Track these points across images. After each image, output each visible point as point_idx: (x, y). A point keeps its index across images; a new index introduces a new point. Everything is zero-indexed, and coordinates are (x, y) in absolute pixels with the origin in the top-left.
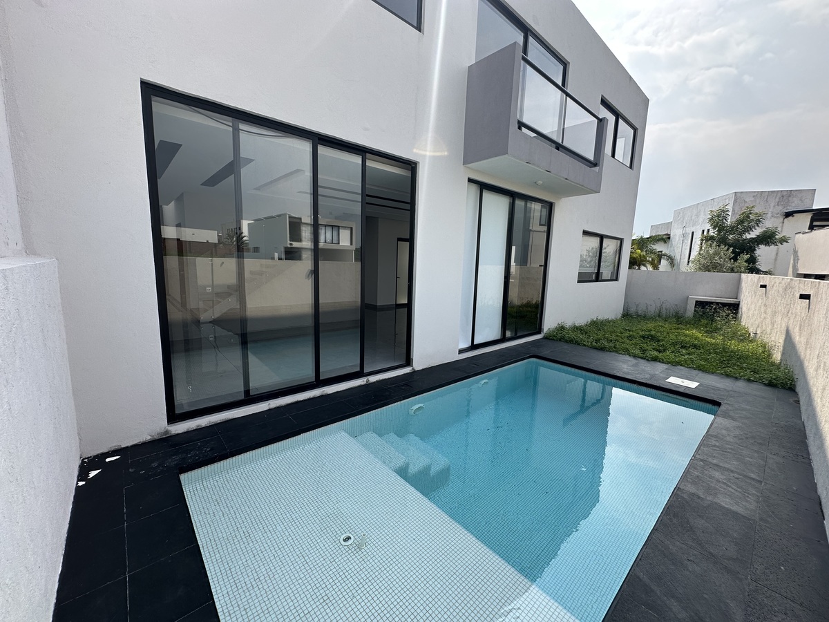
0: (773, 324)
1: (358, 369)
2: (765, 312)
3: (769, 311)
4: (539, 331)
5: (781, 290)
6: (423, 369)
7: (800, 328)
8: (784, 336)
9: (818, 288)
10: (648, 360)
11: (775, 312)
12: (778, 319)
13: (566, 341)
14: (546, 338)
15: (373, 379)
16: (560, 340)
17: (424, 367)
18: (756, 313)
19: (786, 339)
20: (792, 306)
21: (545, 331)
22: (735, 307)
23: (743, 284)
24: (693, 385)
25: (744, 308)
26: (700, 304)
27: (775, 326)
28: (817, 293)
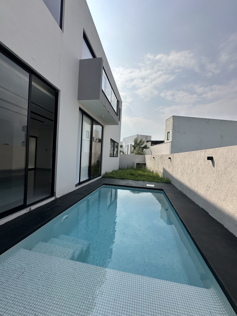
0: (158, 167)
1: (22, 203)
2: (155, 165)
3: (156, 164)
4: (100, 175)
5: (159, 158)
6: (60, 197)
7: (169, 167)
8: (163, 170)
9: (173, 156)
10: (137, 181)
11: (158, 164)
12: (160, 166)
13: (110, 178)
14: (103, 177)
15: (33, 208)
16: (108, 178)
17: (61, 196)
18: (152, 165)
19: (163, 171)
20: (164, 162)
21: (102, 175)
22: (145, 164)
23: (146, 158)
24: (153, 186)
25: (147, 164)
26: (137, 164)
27: (159, 168)
28: (173, 157)
